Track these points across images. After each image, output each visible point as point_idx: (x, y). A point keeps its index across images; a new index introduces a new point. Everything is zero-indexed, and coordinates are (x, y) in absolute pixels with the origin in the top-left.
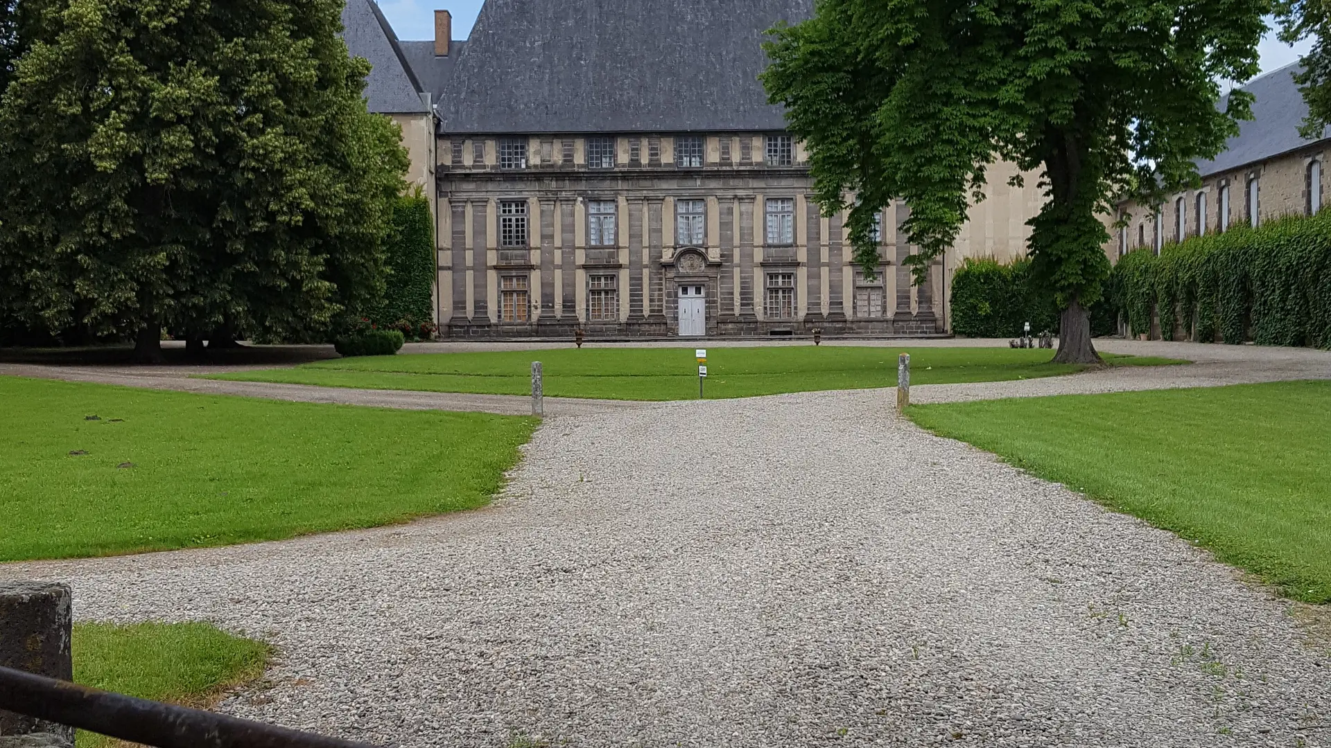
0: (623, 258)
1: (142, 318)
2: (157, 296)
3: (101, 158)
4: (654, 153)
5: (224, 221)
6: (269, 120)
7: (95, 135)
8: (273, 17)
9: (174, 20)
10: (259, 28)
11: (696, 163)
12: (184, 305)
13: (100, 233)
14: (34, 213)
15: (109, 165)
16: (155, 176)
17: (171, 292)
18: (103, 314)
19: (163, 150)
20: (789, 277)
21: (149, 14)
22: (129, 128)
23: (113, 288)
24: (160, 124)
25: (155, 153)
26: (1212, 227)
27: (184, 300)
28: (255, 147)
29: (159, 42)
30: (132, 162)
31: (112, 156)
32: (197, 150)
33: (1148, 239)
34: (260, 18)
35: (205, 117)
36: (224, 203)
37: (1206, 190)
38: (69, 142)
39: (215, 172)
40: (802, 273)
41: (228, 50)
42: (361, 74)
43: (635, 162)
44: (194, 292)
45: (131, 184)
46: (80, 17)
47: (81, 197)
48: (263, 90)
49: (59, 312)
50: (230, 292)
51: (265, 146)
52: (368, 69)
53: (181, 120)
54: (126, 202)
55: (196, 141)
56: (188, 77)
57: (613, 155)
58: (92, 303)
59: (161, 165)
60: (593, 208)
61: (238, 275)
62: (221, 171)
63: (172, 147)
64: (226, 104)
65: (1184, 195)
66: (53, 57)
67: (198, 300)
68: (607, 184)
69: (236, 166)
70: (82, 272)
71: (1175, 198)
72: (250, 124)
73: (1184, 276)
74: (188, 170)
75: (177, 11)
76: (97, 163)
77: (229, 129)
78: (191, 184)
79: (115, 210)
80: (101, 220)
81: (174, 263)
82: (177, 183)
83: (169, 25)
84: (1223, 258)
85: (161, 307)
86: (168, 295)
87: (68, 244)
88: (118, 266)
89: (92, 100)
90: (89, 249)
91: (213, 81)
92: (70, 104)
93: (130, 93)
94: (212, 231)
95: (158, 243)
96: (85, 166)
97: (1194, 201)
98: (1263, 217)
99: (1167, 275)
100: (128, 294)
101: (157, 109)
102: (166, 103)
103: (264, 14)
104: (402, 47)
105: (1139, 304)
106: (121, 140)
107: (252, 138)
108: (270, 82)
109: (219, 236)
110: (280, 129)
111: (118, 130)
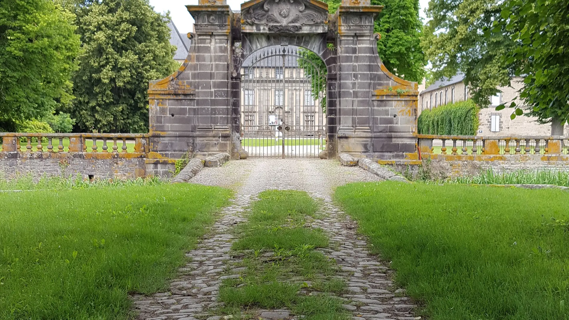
0: (257, 109)
1: (114, 126)
2: (118, 120)
3: (104, 79)
4: (267, 74)
5: (138, 97)
6: (152, 68)
7: (102, 72)
8: (152, 36)
9: (124, 38)
10: (148, 39)
11: (282, 77)
12: (125, 122)
13: (103, 100)
14: (82, 94)
15: (107, 81)
16: (119, 84)
17: (122, 118)
18: (104, 125)
19: (121, 77)
20: (313, 117)
21: (117, 36)
22: (112, 70)
23: (106, 116)
24: (121, 69)
25: (119, 77)
26: (444, 103)
27: (125, 121)
28: (148, 76)
29: (119, 44)
30: (112, 80)
31: (107, 78)
32: (131, 77)
33: (429, 106)
34: (148, 36)
35: (133, 67)
36: (138, 92)
37: (443, 91)
38: (94, 74)
39: (135, 83)
40: (317, 115)
41: (140, 46)
42: (174, 50)
43: (261, 77)
44: (128, 118)
45: (112, 86)
46: (99, 38)
47: (97, 89)
48: (150, 58)
49: (91, 123)
50: (139, 119)
51: (151, 76)
52: (176, 49)
53: (127, 68)
54: (110, 91)
55: (131, 74)
56: (128, 55)
57: (253, 74)
58: (100, 121)
59: (121, 81)
60: (246, 92)
61: (141, 113)
62: (137, 83)
63: (124, 76)
64: (139, 63)
65: (437, 92)
66: (89, 49)
67: (130, 121)
68: (251, 84)
69: (142, 81)
70: (97, 111)
71: (435, 93)
72: (146, 69)
73: (436, 118)
74: (128, 83)
75: (125, 35)
76: (103, 80)
77: (140, 70)
78: (129, 87)
79: (107, 94)
80: (102, 96)
81: (123, 109)
82: (125, 86)
83: (123, 40)
84: (445, 113)
85: (119, 123)
86: (121, 119)
87: (93, 103)
88: (107, 110)
89: (101, 62)
90: (99, 105)
91: (137, 57)
92: (94, 63)
93: (112, 60)
94: (134, 100)
95: (118, 104)
96: (99, 80)
97: (440, 94)
98: (455, 101)
99: (432, 118)
100: (111, 119)
101: (121, 65)
102: (123, 63)
103: (149, 35)
104: (181, 36)
105: (425, 127)
106: (110, 73)
107: (147, 73)
108: (152, 56)
109: (136, 102)
110: (155, 70)
111: (109, 71)
